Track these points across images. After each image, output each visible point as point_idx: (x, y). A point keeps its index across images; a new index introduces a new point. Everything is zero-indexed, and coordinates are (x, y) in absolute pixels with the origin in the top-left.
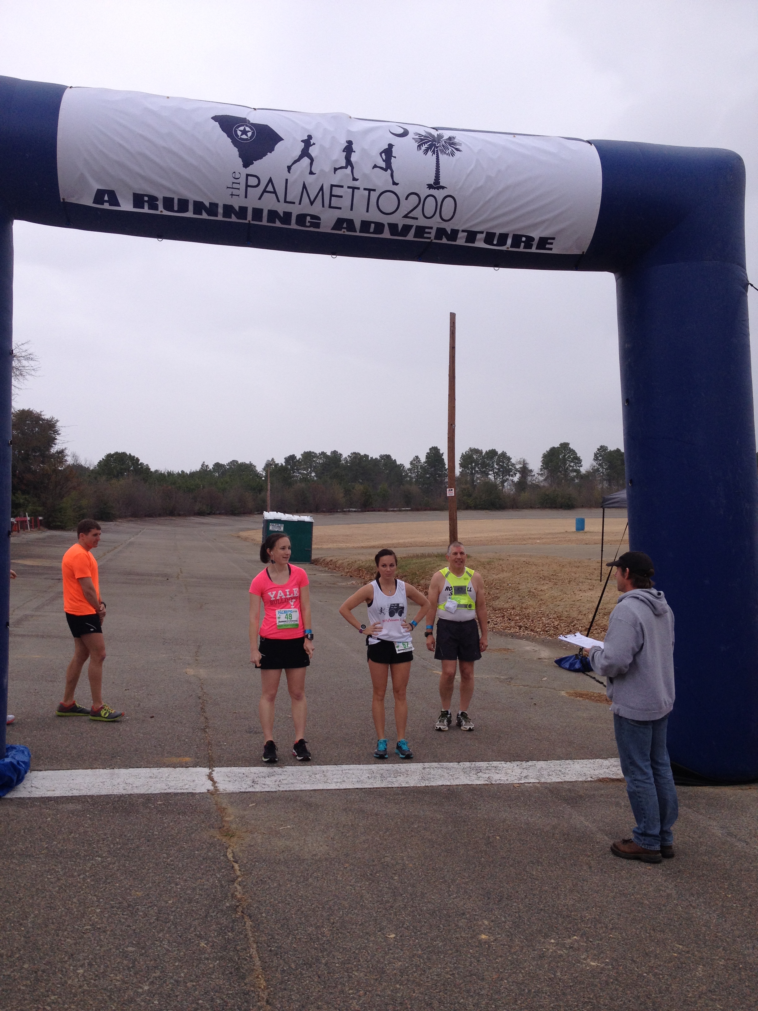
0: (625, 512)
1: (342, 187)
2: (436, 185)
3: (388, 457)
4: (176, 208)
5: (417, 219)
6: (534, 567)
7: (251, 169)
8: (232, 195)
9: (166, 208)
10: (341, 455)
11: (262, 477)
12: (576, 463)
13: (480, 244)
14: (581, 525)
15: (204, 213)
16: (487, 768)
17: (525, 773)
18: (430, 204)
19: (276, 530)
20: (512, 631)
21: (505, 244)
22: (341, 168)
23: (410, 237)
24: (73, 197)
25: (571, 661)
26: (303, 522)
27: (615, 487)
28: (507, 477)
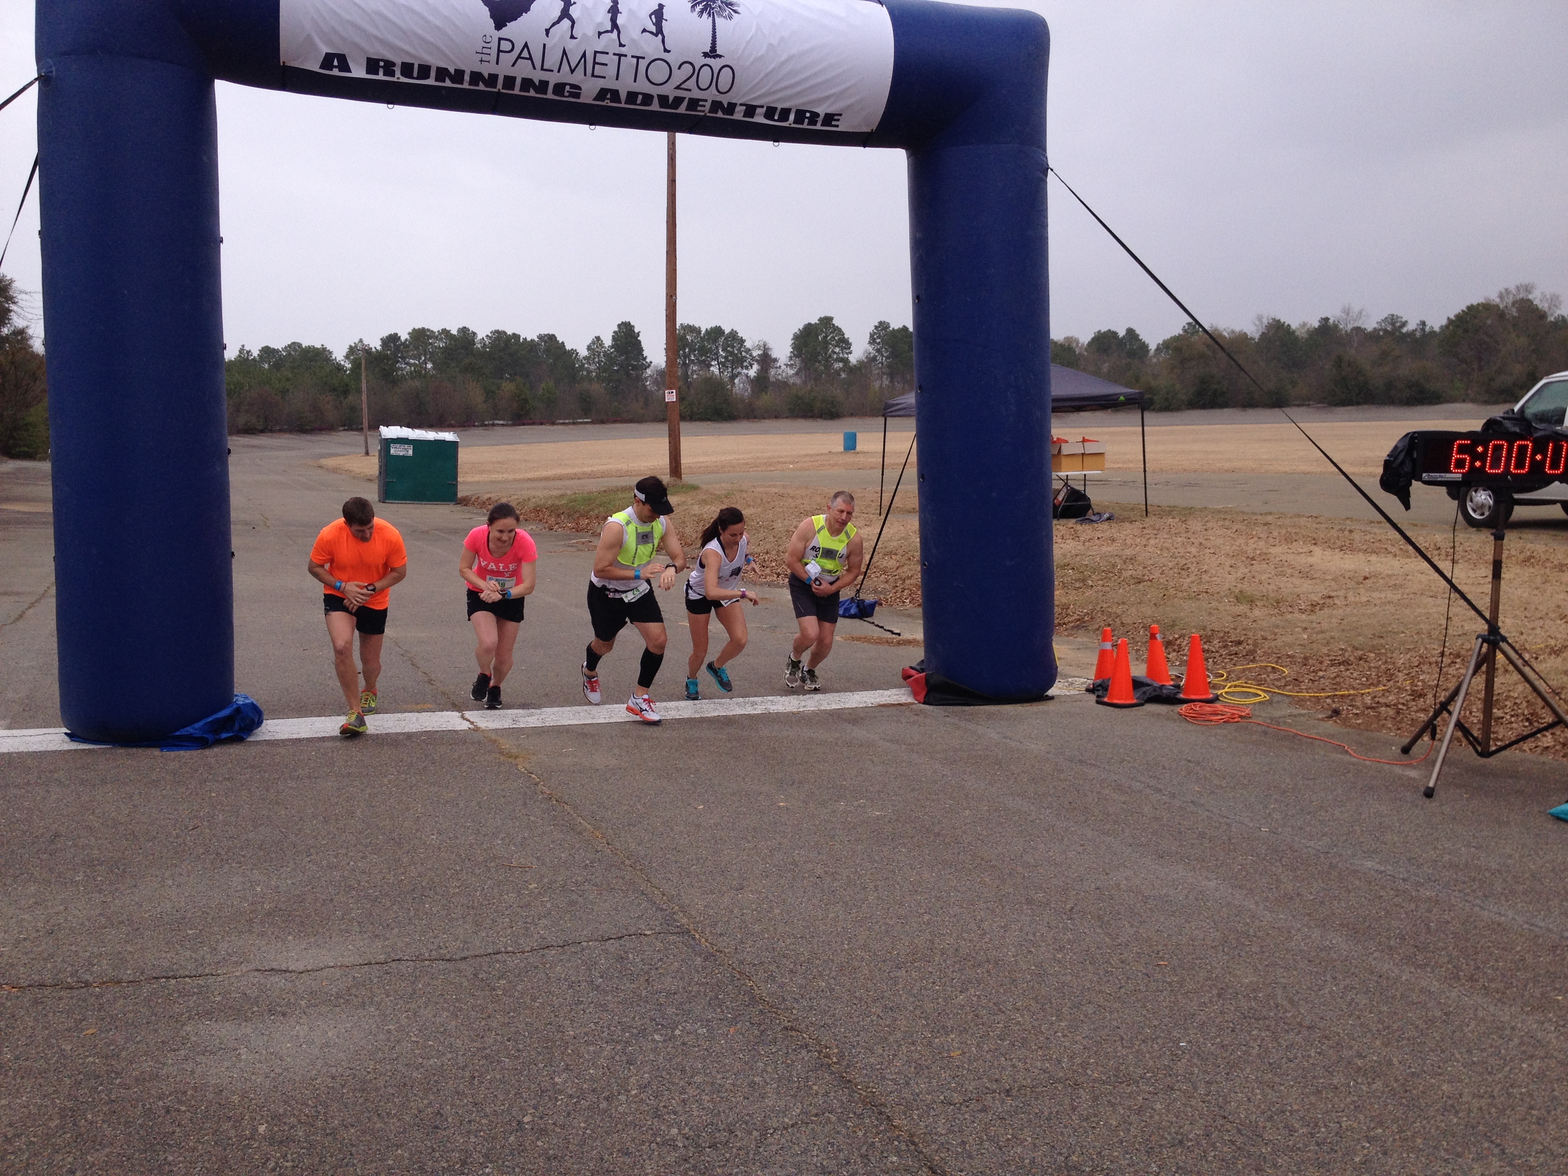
0: (912, 423)
1: (607, 53)
2: (713, 53)
3: (552, 338)
4: (415, 74)
5: (690, 90)
6: (790, 500)
7: (504, 32)
8: (481, 61)
9: (403, 74)
10: (474, 334)
11: (346, 371)
12: (842, 349)
13: (759, 118)
14: (850, 444)
15: (447, 80)
16: (762, 702)
17: (803, 703)
18: (706, 74)
19: (401, 454)
20: (769, 579)
21: (787, 119)
22: (607, 32)
23: (682, 109)
24: (295, 60)
25: (845, 606)
26: (443, 442)
27: (899, 386)
28: (739, 369)
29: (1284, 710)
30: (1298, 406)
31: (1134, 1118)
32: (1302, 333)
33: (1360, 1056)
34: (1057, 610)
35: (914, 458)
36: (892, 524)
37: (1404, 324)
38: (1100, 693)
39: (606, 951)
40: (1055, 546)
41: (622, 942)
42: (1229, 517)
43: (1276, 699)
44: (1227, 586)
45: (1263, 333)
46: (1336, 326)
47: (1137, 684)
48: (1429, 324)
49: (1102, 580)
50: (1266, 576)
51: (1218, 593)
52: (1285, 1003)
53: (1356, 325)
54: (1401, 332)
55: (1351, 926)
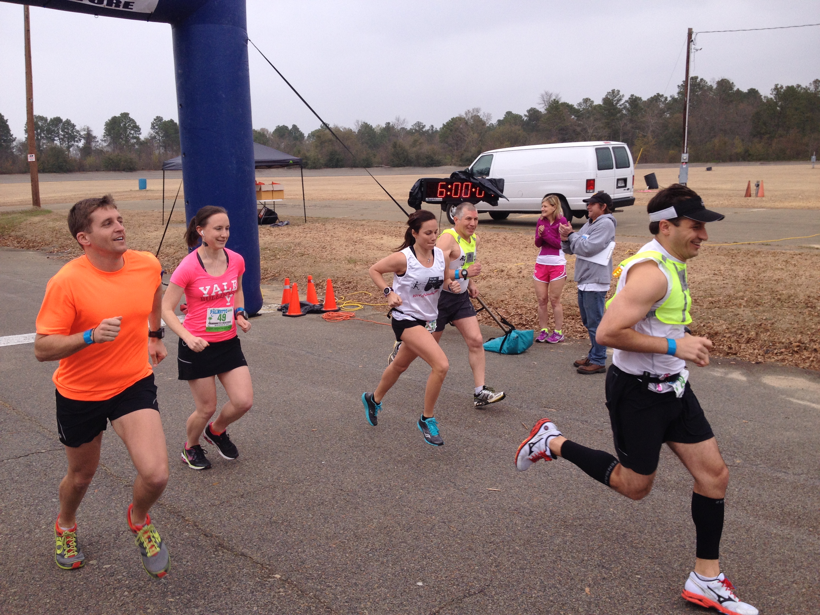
0: (180, 173)
12: (136, 131)
14: (143, 185)
21: (102, 3)
27: (169, 153)
28: (73, 143)
29: (370, 312)
30: (377, 167)
31: (302, 497)
32: (377, 130)
33: (399, 456)
34: (262, 271)
35: (182, 193)
36: (170, 230)
37: (424, 126)
38: (284, 311)
39: (19, 463)
40: (260, 239)
41: (28, 457)
42: (345, 222)
43: (366, 307)
44: (344, 255)
45: (359, 129)
46: (393, 127)
47: (302, 305)
48: (435, 127)
49: (284, 255)
50: (362, 250)
51: (340, 259)
52: (368, 439)
53: (402, 126)
54: (422, 131)
55: (396, 403)
